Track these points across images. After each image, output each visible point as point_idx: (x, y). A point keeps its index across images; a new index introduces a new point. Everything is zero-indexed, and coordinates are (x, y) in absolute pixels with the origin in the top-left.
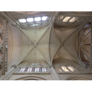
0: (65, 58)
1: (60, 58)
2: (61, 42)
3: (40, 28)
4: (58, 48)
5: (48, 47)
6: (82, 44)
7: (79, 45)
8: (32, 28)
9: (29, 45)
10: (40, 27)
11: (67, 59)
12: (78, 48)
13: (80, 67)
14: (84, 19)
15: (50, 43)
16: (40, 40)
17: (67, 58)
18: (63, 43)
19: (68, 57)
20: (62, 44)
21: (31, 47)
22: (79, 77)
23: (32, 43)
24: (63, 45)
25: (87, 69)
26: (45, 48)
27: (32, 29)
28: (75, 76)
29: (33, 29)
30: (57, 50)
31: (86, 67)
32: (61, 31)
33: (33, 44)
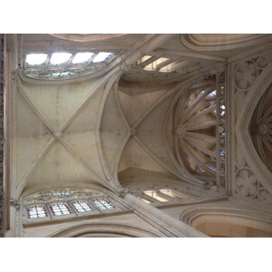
0: (143, 168)
1: (129, 169)
2: (131, 126)
3: (72, 84)
4: (126, 141)
5: (98, 141)
6: (181, 130)
7: (174, 133)
8: (48, 83)
9: (35, 136)
10: (72, 81)
11: (148, 171)
12: (174, 140)
13: (188, 189)
14: (198, 67)
15: (101, 130)
16: (72, 120)
17: (150, 169)
18: (136, 129)
19: (151, 166)
20: (135, 131)
21: (44, 143)
22: (202, 210)
23: (47, 128)
24: (136, 134)
25: (209, 189)
26: (87, 142)
27: (46, 85)
28: (193, 209)
29: (50, 85)
30: (122, 149)
31: (207, 186)
32: (130, 94)
33: (49, 131)
